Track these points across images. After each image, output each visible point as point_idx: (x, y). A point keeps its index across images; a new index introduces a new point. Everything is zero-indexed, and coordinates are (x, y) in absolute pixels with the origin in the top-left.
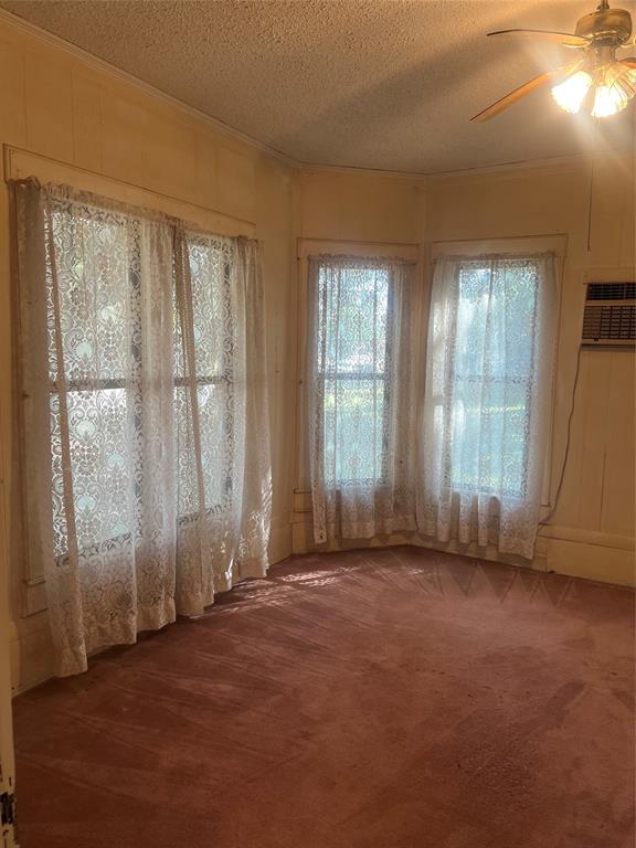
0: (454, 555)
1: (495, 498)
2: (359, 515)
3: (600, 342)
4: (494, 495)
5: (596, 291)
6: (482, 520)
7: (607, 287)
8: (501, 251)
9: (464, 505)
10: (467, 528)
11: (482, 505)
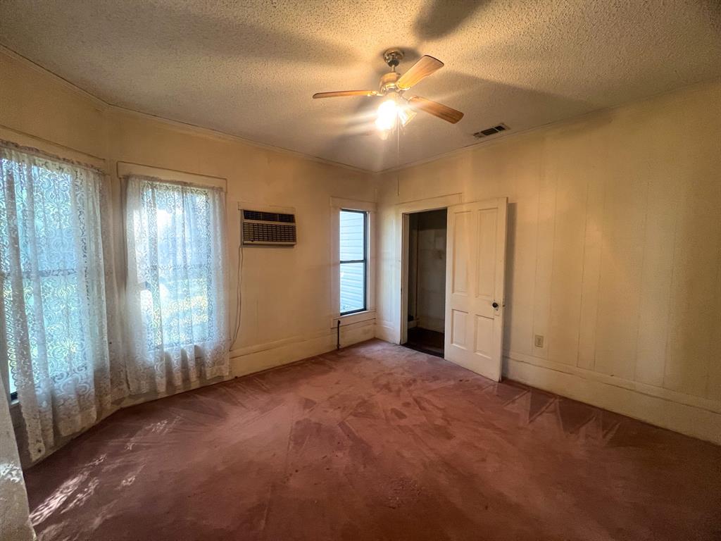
0: (166, 397)
1: (195, 346)
2: (80, 406)
3: (255, 242)
4: (195, 344)
5: (248, 214)
6: (191, 364)
7: (253, 213)
8: (188, 181)
9: (176, 359)
10: (180, 374)
11: (190, 354)
